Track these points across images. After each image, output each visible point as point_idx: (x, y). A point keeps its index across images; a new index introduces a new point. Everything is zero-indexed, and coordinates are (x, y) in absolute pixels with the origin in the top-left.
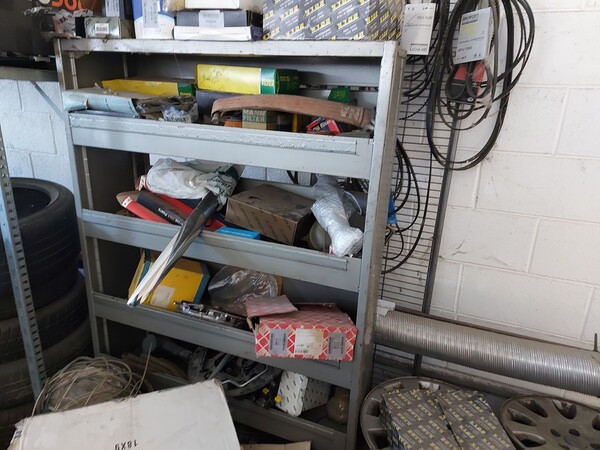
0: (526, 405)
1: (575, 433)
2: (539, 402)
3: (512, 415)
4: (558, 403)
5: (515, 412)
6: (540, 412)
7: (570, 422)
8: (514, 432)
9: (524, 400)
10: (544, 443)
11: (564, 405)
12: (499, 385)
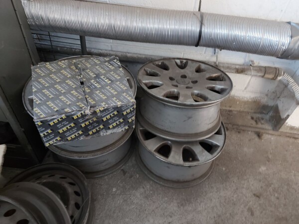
0: (158, 66)
1: (184, 77)
2: (166, 63)
3: (147, 72)
4: (178, 61)
5: (149, 70)
6: (165, 68)
7: (182, 71)
8: (144, 82)
9: (157, 63)
10: (162, 85)
11: (181, 62)
12: (144, 56)
